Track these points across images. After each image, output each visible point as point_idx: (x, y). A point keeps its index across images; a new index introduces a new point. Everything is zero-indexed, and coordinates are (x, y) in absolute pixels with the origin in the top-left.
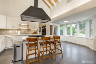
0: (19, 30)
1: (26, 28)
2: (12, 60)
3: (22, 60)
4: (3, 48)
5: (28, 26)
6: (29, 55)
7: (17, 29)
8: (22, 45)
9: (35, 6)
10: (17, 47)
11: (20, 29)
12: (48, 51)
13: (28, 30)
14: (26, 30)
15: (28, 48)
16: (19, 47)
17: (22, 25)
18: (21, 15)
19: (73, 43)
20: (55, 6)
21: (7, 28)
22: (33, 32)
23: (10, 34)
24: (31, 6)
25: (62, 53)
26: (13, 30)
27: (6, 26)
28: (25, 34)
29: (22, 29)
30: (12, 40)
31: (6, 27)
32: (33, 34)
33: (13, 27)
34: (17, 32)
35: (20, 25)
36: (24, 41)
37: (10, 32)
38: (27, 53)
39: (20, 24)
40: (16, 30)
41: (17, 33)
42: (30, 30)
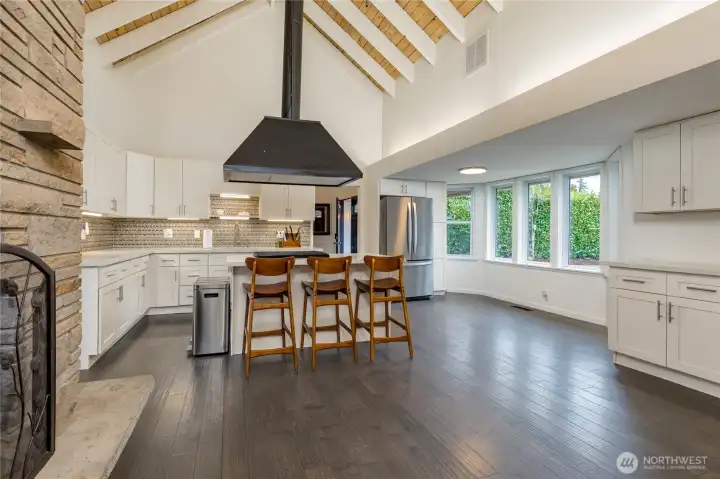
0: (206, 221)
1: (244, 216)
2: (190, 348)
3: (226, 354)
4: (140, 314)
5: (255, 200)
6: (255, 335)
7: (201, 221)
8: (228, 288)
9: (285, 114)
10: (206, 296)
11: (215, 219)
12: (345, 327)
13: (255, 221)
14: (244, 221)
15: (251, 301)
16: (216, 295)
17: (223, 195)
18: (226, 163)
19: (527, 309)
20: (411, 80)
21: (157, 216)
22: (281, 235)
23: (167, 243)
24: (267, 119)
25: (407, 339)
26: (178, 222)
27: (151, 203)
28: (239, 244)
29: (221, 218)
30: (177, 275)
31: (153, 212)
32: (281, 244)
33: (182, 210)
34: (197, 234)
35: (214, 197)
36: (236, 270)
37: (168, 233)
38: (246, 325)
39: (215, 193)
40: (195, 222)
41: (199, 242)
42: (265, 222)
